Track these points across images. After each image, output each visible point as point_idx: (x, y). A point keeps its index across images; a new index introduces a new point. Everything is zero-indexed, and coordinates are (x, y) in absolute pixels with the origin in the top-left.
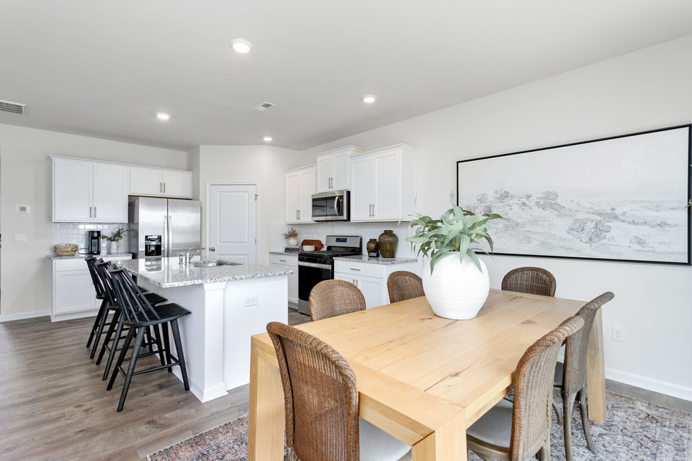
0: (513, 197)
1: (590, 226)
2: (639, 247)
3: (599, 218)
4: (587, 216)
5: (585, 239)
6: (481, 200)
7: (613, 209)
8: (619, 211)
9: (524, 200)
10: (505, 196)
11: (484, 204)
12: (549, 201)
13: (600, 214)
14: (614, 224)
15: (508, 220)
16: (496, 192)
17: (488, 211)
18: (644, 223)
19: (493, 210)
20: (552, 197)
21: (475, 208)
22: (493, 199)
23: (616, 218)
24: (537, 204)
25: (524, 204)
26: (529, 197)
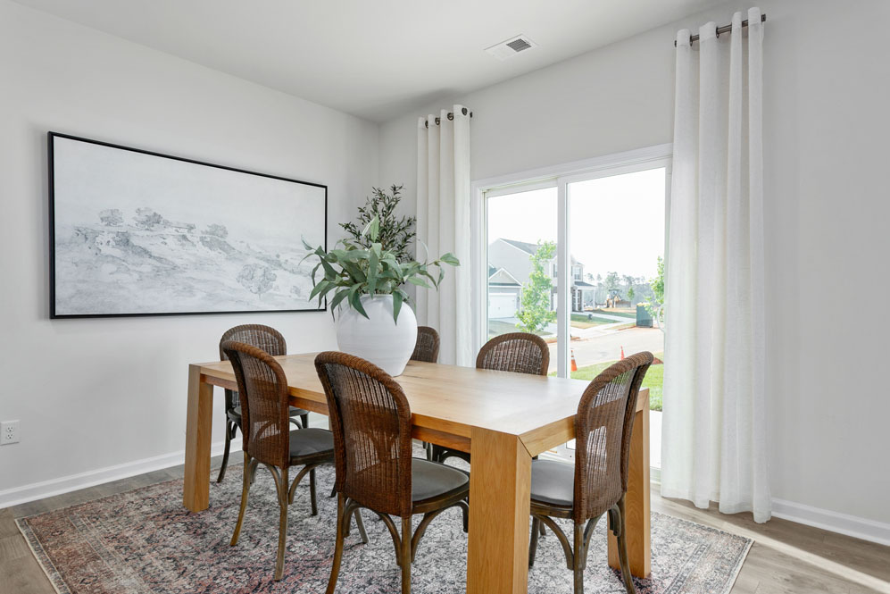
0: (167, 224)
1: (259, 272)
2: (296, 296)
3: (267, 265)
4: (256, 261)
5: (255, 289)
6: (108, 221)
7: (278, 256)
8: (282, 259)
9: (185, 232)
10: (153, 220)
11: (115, 229)
12: (216, 238)
13: (268, 261)
14: (279, 272)
15: (159, 259)
16: (139, 211)
17: (125, 241)
18: (300, 273)
19: (134, 241)
20: (221, 233)
21: (96, 234)
22: (133, 223)
23: (280, 265)
24: (202, 239)
25: (184, 237)
26: (191, 228)
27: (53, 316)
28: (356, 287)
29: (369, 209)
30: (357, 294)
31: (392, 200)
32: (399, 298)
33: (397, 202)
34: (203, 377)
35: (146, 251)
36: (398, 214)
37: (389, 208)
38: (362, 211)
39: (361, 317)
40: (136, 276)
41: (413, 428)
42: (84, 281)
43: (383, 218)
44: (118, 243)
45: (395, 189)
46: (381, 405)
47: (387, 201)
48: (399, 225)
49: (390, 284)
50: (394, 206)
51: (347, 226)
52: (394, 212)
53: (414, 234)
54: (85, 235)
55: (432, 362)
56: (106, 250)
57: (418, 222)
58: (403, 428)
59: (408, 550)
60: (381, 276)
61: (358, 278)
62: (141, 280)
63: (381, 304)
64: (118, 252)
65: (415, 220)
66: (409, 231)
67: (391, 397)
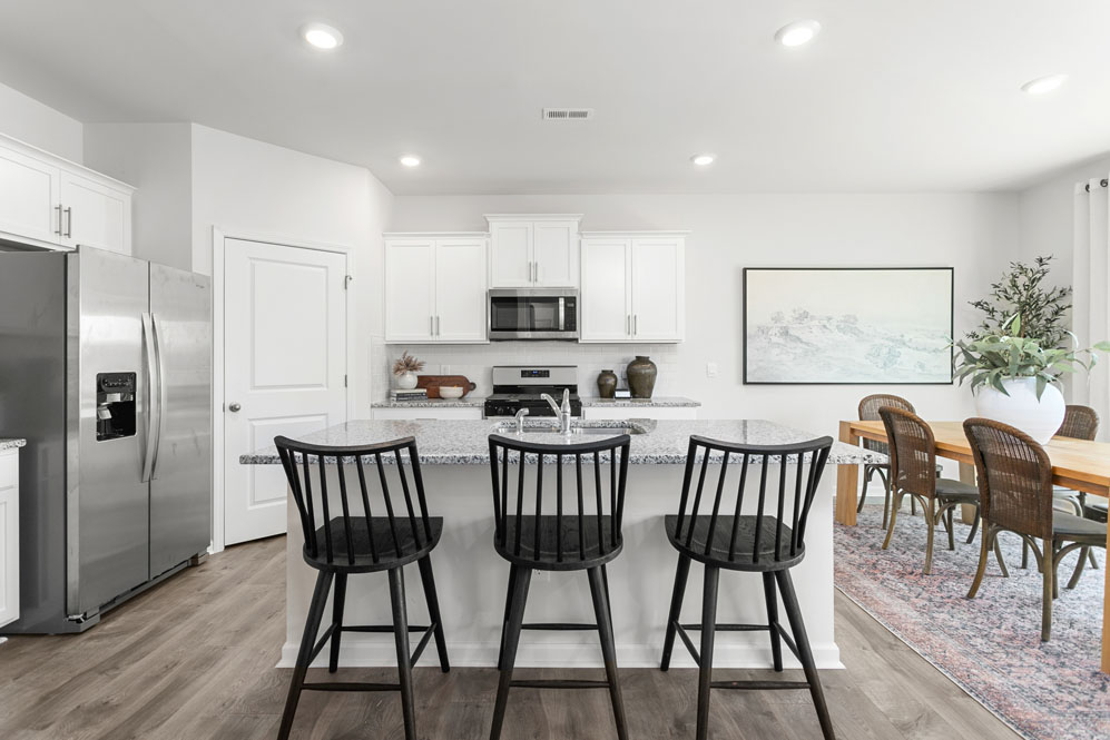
0: (813, 318)
1: (885, 350)
2: (920, 371)
3: (891, 344)
4: (882, 341)
5: (881, 365)
6: (776, 320)
7: (902, 336)
8: (906, 338)
9: (825, 322)
10: (804, 316)
11: (779, 325)
12: (849, 324)
13: (893, 341)
14: (903, 350)
15: (807, 344)
16: (794, 311)
17: (785, 333)
18: (925, 349)
19: (791, 332)
20: (852, 320)
21: (769, 329)
22: (790, 319)
23: (904, 344)
24: (837, 326)
25: (825, 326)
26: (829, 319)
27: (745, 383)
28: (997, 371)
29: (1007, 284)
30: (998, 376)
31: (1038, 272)
32: (1042, 379)
33: (1044, 274)
34: (853, 430)
35: (798, 338)
36: (1045, 287)
37: (1033, 282)
38: (996, 287)
39: (1001, 394)
40: (792, 356)
41: (1055, 477)
42: (761, 361)
43: (1024, 293)
44: (781, 334)
45: (1041, 260)
46: (1023, 458)
47: (1030, 275)
48: (1047, 297)
49: (1032, 369)
50: (1040, 278)
51: (978, 304)
52: (1039, 285)
53: (1070, 306)
54: (763, 330)
55: (1088, 439)
56: (774, 339)
57: (1074, 292)
58: (1044, 476)
59: (1049, 563)
60: (1023, 363)
61: (997, 363)
62: (794, 359)
63: (1023, 385)
64: (781, 341)
65: (1071, 290)
66: (1061, 303)
67: (1032, 452)
